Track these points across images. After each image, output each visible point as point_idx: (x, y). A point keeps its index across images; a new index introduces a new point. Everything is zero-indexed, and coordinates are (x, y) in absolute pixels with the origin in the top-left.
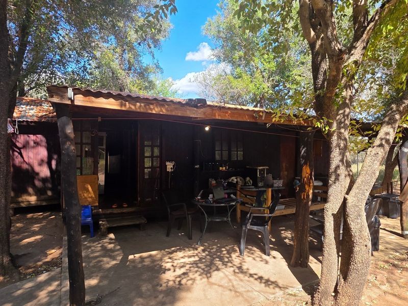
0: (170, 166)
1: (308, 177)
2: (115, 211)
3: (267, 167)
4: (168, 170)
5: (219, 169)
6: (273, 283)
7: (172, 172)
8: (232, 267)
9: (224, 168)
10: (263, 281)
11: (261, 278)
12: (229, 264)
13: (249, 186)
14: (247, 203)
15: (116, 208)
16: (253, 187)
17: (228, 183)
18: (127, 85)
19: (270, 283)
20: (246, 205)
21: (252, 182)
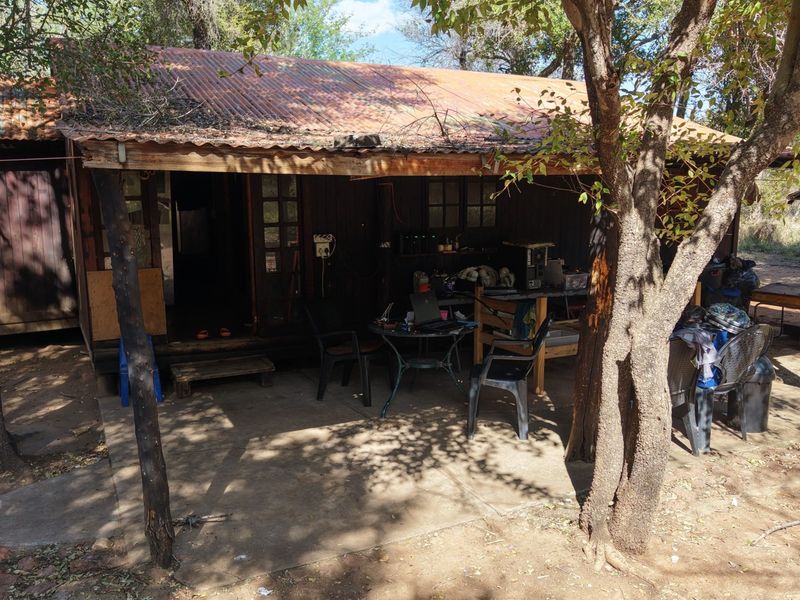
0: (322, 245)
1: (604, 282)
2: (205, 346)
3: (551, 245)
4: (318, 255)
5: (437, 248)
6: (539, 489)
7: (327, 259)
8: (466, 460)
9: (450, 247)
10: (521, 487)
11: (518, 482)
12: (462, 456)
13: (508, 288)
14: (498, 329)
15: (205, 339)
16: (515, 291)
17: (458, 281)
18: (211, 19)
19: (532, 490)
20: (495, 332)
21: (513, 280)
